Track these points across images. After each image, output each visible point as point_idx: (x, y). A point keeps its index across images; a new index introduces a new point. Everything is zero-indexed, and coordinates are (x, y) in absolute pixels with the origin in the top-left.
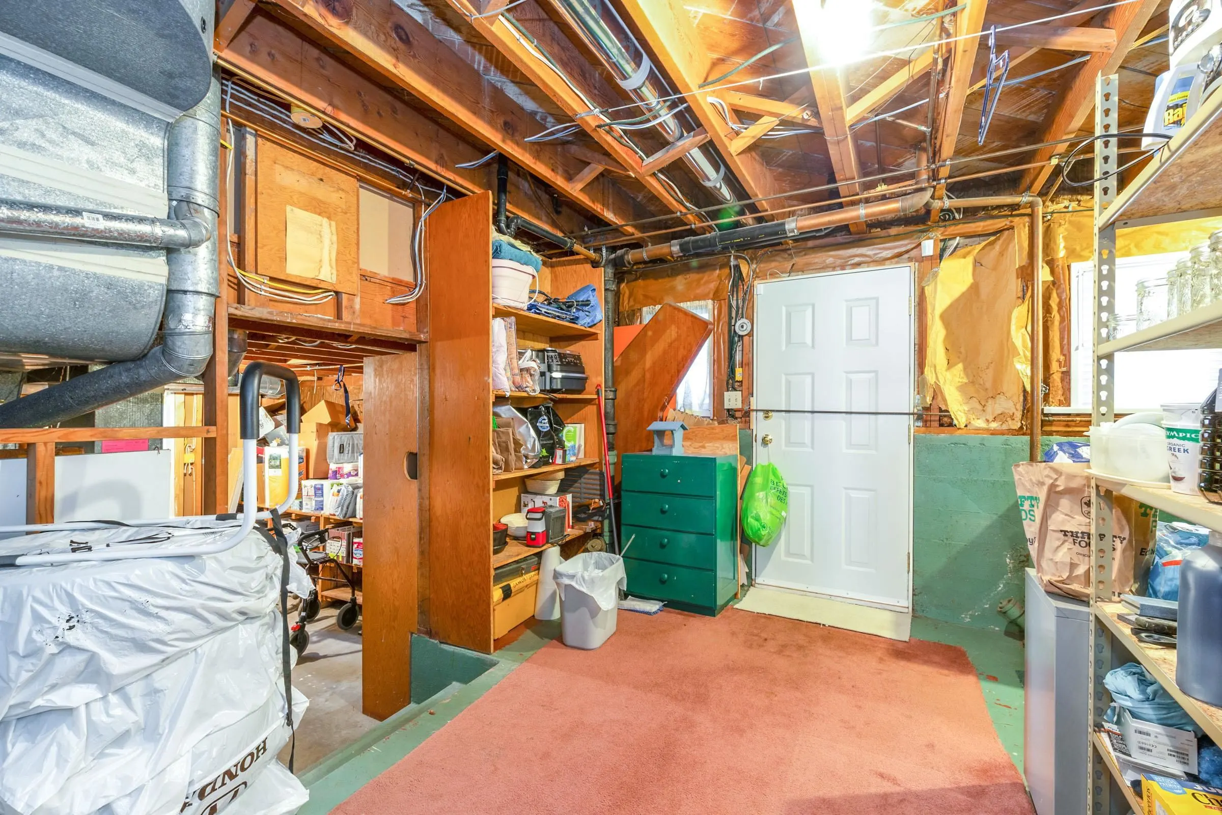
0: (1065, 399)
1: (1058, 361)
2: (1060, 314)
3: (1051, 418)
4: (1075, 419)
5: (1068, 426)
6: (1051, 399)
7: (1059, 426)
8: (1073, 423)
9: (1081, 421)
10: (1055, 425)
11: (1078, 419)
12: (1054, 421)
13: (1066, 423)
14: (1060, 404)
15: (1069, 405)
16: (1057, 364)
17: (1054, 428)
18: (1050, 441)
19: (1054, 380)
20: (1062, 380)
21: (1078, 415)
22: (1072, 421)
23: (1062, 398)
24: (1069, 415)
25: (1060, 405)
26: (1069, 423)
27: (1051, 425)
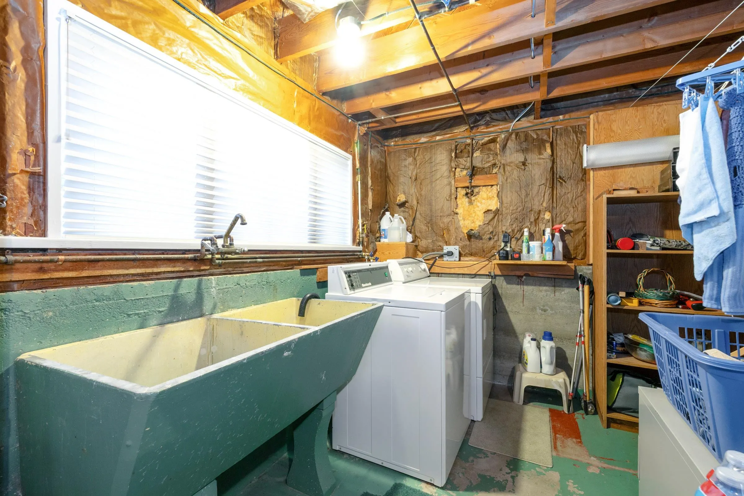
0: (36, 223)
1: (25, 153)
2: (26, 69)
3: (10, 258)
4: (55, 258)
5: (41, 270)
6: (9, 223)
7: (25, 271)
8: (52, 266)
9: (65, 261)
10: (18, 270)
11: (62, 258)
12: (16, 262)
13: (39, 265)
14: (28, 231)
15: (44, 234)
16: (22, 158)
17: (16, 276)
18: (10, 301)
19: (16, 186)
20: (31, 190)
21: (60, 251)
22: (51, 261)
23: (31, 222)
24: (44, 251)
25: (26, 234)
26: (45, 265)
27: (11, 271)
